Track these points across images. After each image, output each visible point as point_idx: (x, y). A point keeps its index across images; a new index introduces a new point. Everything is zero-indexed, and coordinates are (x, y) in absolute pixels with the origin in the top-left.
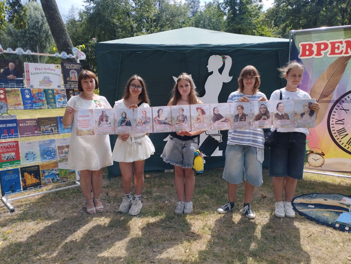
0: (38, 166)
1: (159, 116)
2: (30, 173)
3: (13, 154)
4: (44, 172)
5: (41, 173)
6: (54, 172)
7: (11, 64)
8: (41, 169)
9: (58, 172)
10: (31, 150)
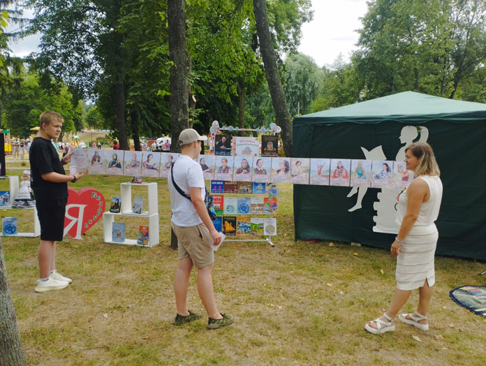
0: (235, 217)
1: (148, 161)
2: (229, 222)
3: (219, 205)
4: (239, 223)
5: (237, 223)
6: (247, 224)
7: (224, 138)
8: (237, 221)
9: (249, 225)
10: (232, 204)
